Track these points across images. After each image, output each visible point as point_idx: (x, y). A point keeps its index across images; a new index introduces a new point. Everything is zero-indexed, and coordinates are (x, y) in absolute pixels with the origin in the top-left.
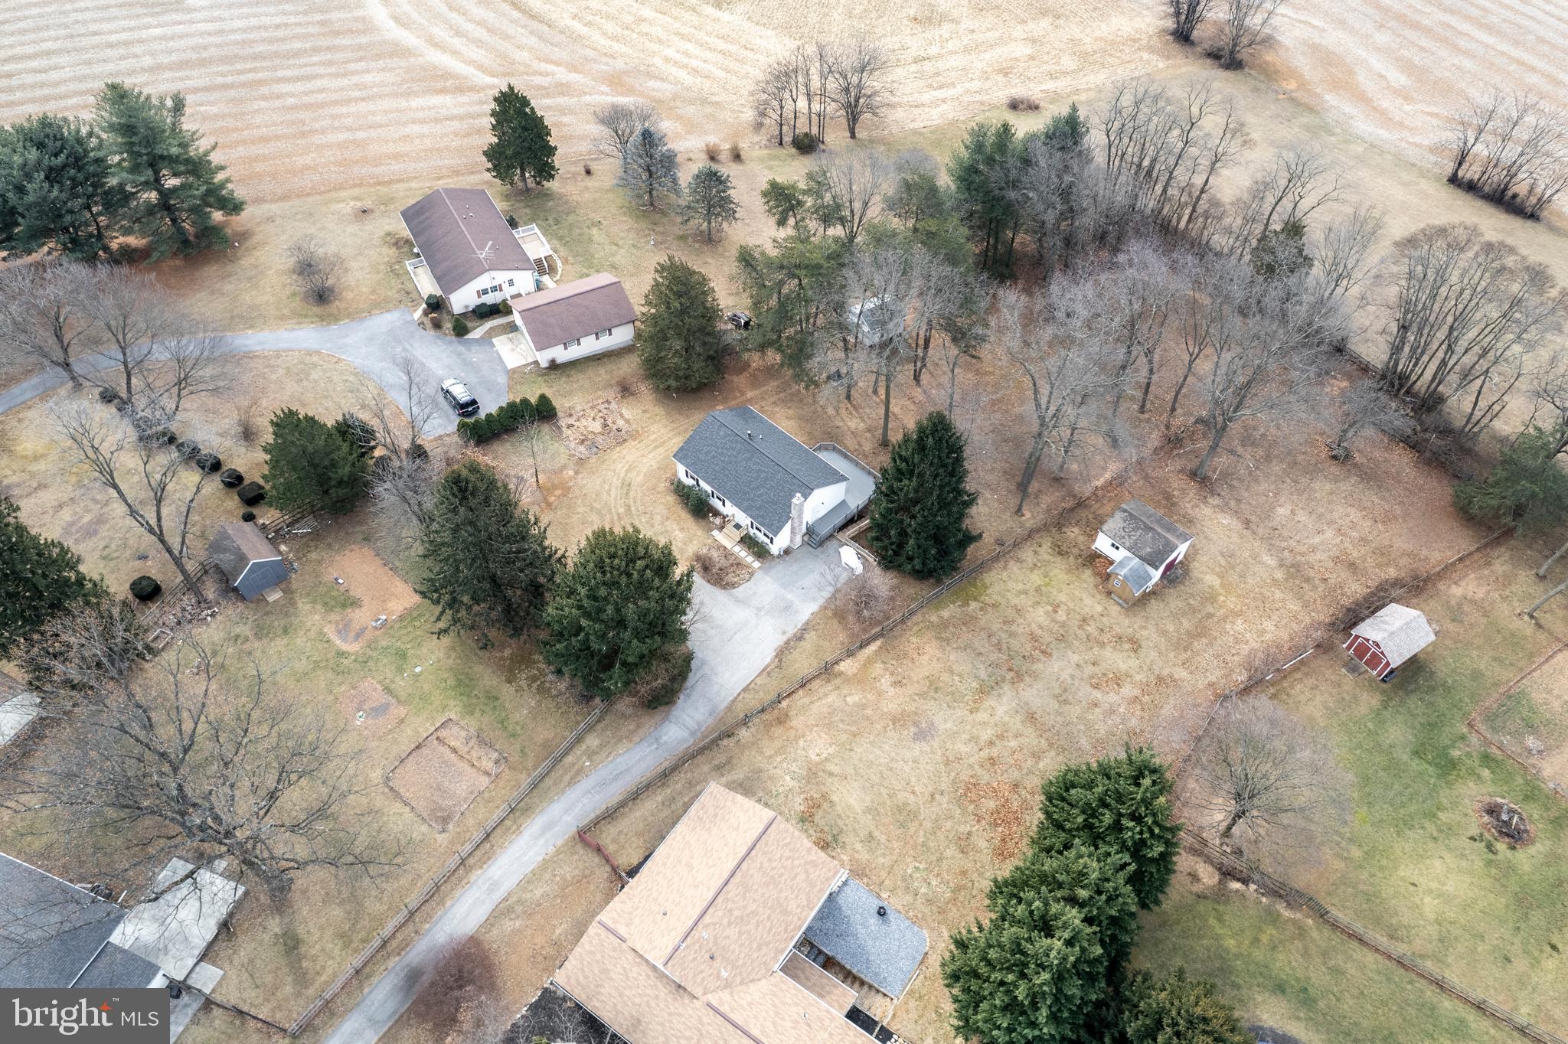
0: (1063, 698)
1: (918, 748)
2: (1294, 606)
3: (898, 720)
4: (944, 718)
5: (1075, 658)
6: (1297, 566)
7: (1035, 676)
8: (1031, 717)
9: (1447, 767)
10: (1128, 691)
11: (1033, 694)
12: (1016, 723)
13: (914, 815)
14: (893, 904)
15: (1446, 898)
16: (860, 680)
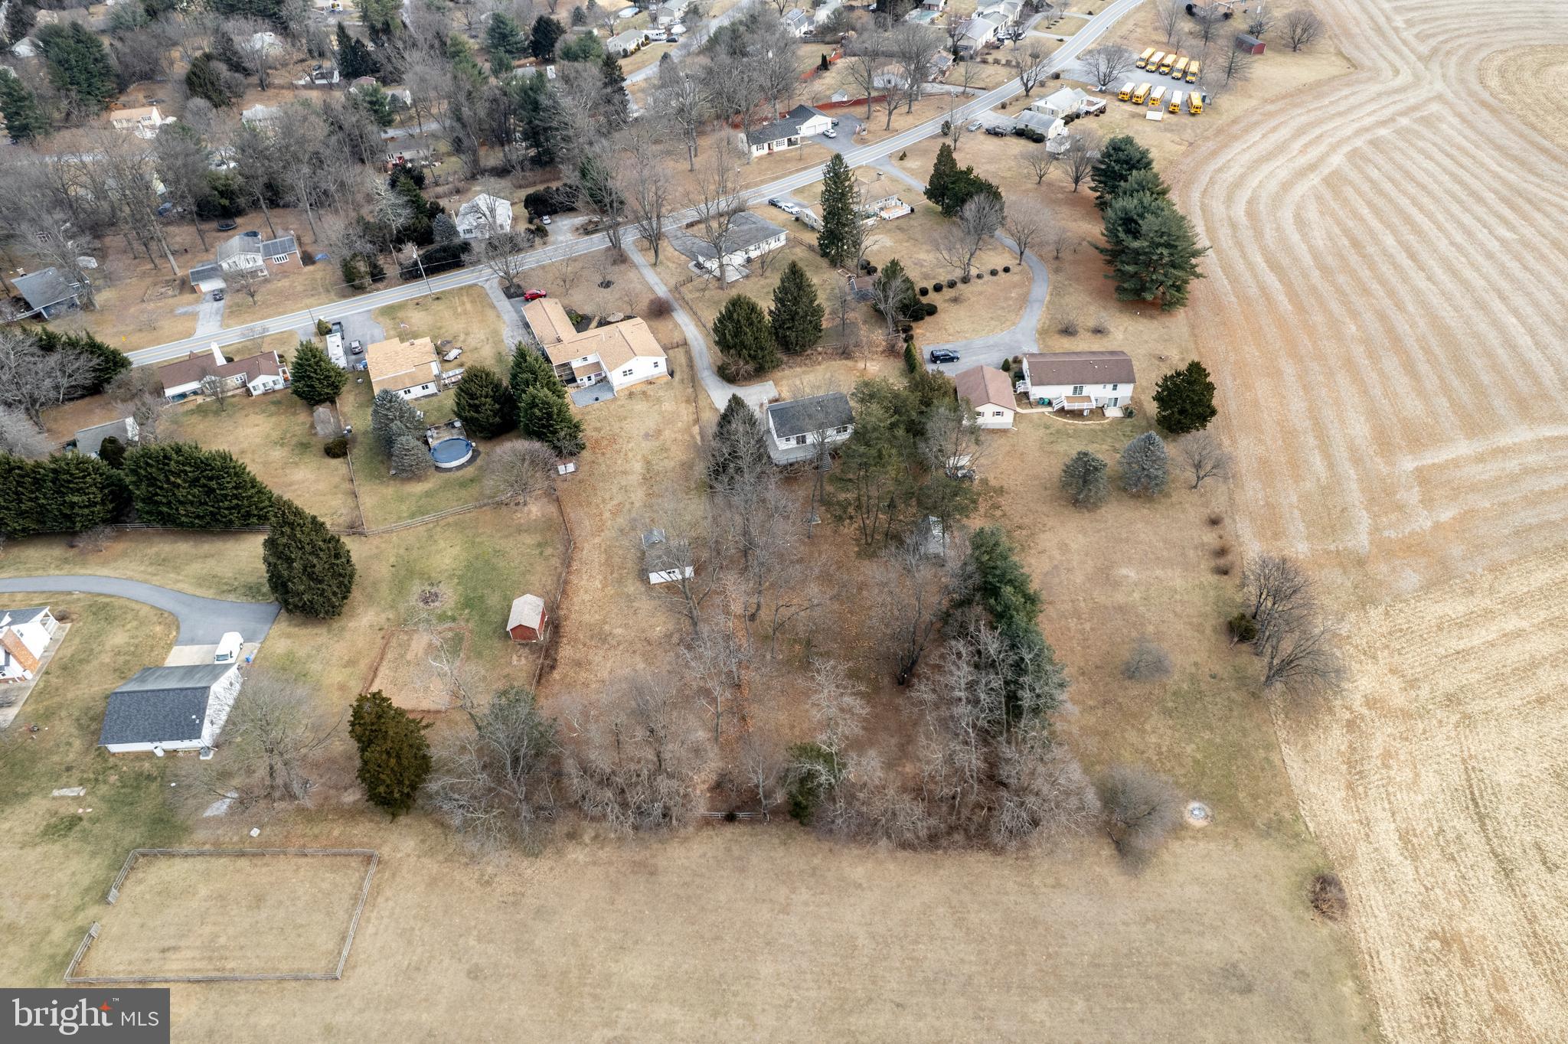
0: (624, 489)
1: (642, 432)
2: (586, 618)
3: (659, 432)
4: (647, 446)
5: (637, 504)
6: (604, 641)
7: (640, 484)
8: (625, 473)
9: (468, 603)
10: (607, 515)
11: (634, 479)
12: (627, 467)
13: (620, 420)
14: (597, 405)
15: (438, 552)
16: (688, 430)
